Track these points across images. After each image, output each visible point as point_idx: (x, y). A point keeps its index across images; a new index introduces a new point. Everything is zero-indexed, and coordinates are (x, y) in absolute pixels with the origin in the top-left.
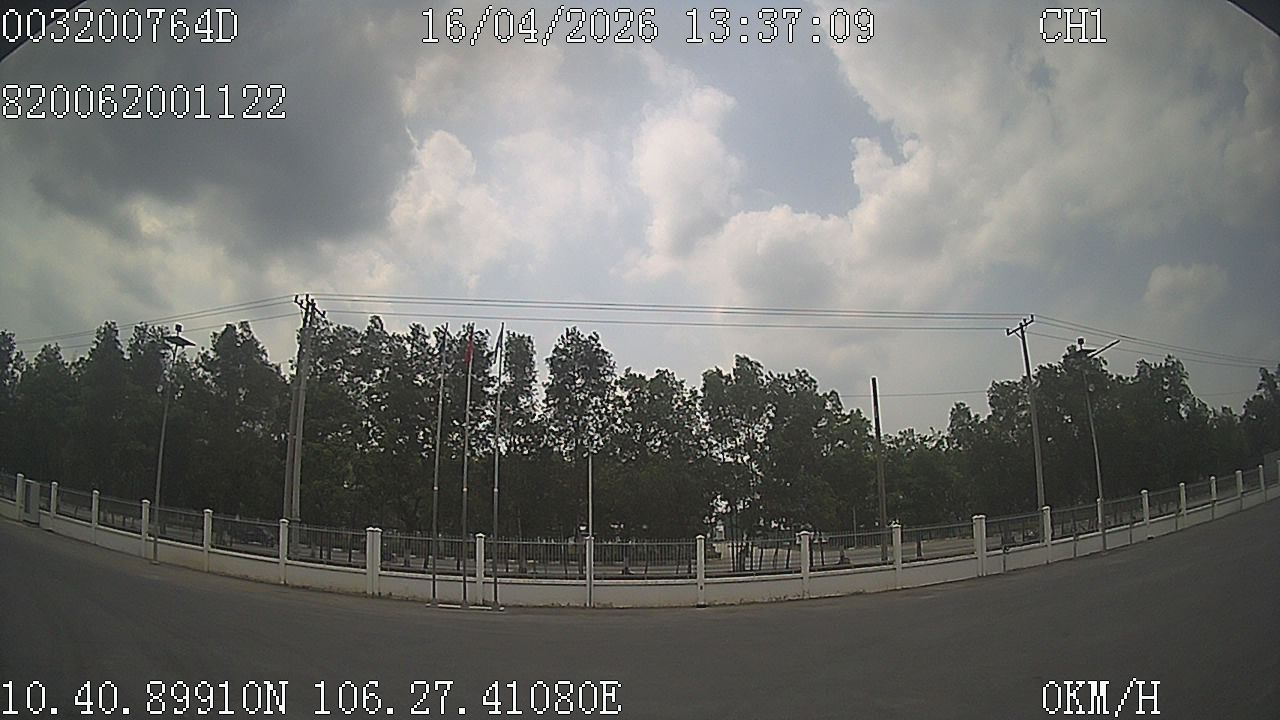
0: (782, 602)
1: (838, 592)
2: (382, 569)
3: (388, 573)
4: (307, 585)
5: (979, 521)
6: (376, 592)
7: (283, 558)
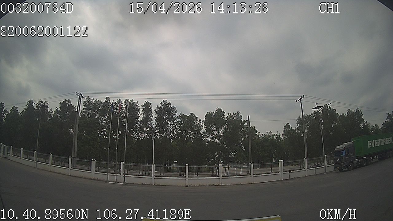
0: (213, 186)
1: (231, 183)
2: (96, 172)
3: (97, 173)
4: (76, 176)
5: (281, 162)
6: (94, 178)
7: (70, 168)
